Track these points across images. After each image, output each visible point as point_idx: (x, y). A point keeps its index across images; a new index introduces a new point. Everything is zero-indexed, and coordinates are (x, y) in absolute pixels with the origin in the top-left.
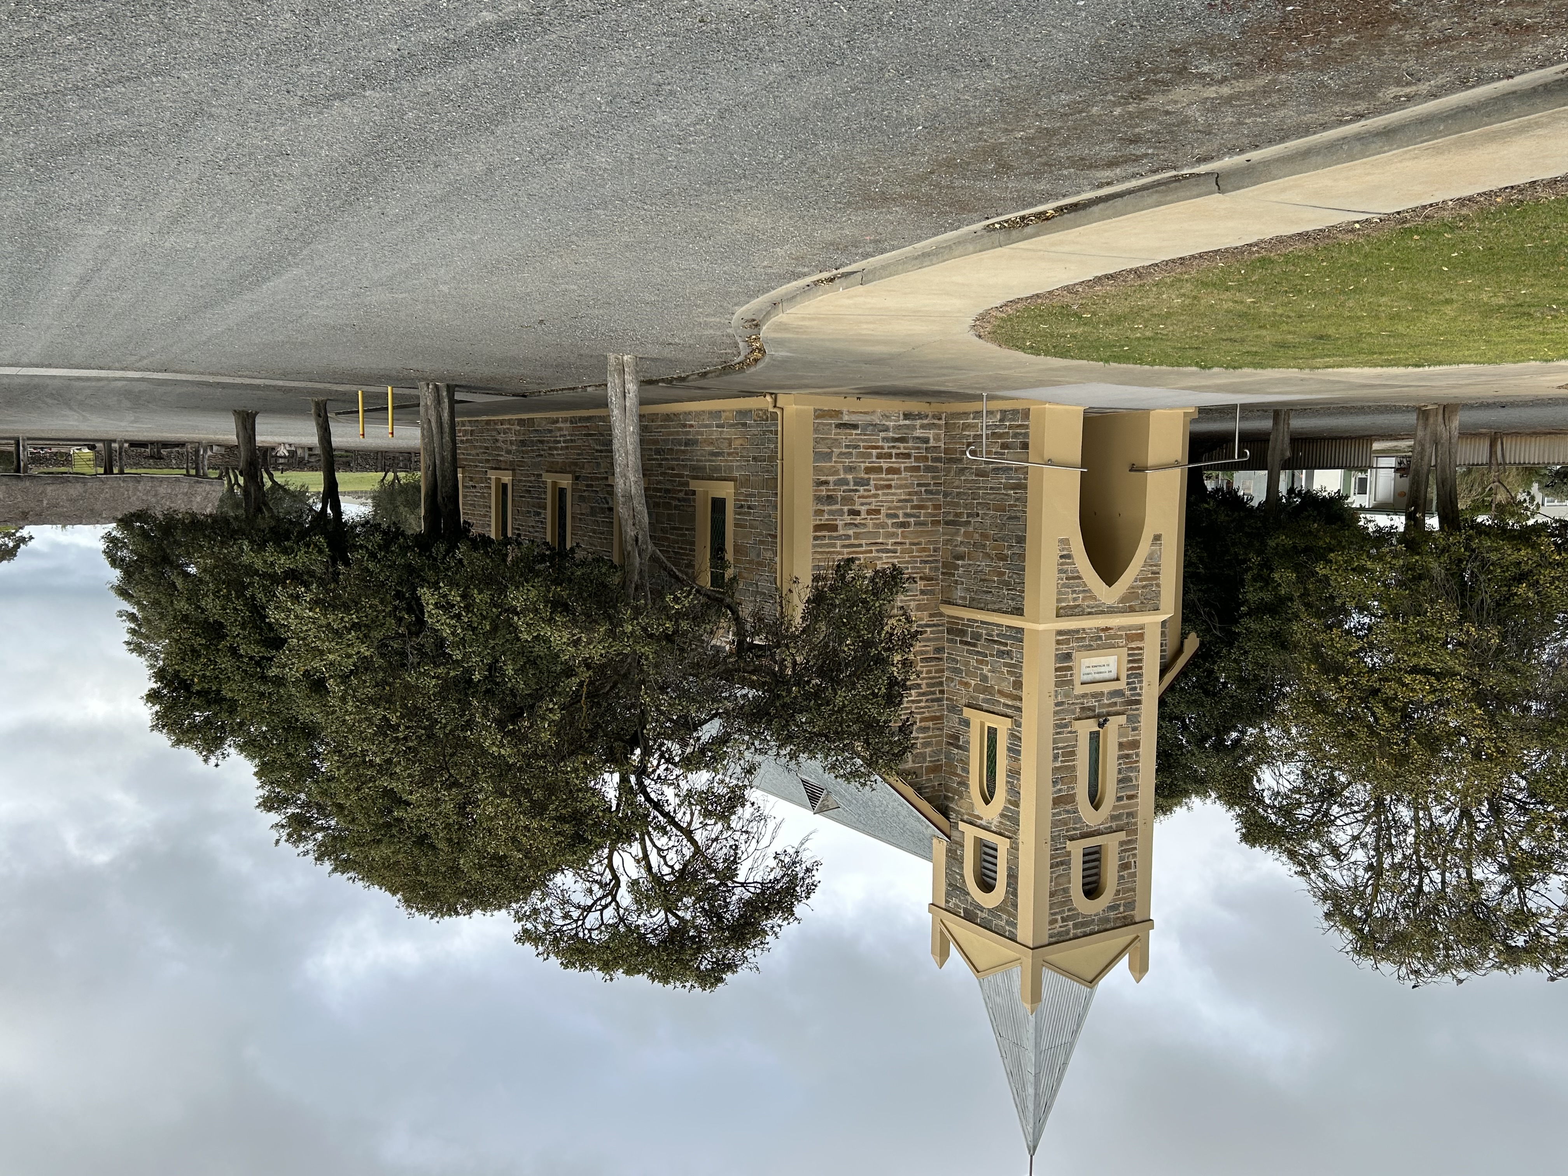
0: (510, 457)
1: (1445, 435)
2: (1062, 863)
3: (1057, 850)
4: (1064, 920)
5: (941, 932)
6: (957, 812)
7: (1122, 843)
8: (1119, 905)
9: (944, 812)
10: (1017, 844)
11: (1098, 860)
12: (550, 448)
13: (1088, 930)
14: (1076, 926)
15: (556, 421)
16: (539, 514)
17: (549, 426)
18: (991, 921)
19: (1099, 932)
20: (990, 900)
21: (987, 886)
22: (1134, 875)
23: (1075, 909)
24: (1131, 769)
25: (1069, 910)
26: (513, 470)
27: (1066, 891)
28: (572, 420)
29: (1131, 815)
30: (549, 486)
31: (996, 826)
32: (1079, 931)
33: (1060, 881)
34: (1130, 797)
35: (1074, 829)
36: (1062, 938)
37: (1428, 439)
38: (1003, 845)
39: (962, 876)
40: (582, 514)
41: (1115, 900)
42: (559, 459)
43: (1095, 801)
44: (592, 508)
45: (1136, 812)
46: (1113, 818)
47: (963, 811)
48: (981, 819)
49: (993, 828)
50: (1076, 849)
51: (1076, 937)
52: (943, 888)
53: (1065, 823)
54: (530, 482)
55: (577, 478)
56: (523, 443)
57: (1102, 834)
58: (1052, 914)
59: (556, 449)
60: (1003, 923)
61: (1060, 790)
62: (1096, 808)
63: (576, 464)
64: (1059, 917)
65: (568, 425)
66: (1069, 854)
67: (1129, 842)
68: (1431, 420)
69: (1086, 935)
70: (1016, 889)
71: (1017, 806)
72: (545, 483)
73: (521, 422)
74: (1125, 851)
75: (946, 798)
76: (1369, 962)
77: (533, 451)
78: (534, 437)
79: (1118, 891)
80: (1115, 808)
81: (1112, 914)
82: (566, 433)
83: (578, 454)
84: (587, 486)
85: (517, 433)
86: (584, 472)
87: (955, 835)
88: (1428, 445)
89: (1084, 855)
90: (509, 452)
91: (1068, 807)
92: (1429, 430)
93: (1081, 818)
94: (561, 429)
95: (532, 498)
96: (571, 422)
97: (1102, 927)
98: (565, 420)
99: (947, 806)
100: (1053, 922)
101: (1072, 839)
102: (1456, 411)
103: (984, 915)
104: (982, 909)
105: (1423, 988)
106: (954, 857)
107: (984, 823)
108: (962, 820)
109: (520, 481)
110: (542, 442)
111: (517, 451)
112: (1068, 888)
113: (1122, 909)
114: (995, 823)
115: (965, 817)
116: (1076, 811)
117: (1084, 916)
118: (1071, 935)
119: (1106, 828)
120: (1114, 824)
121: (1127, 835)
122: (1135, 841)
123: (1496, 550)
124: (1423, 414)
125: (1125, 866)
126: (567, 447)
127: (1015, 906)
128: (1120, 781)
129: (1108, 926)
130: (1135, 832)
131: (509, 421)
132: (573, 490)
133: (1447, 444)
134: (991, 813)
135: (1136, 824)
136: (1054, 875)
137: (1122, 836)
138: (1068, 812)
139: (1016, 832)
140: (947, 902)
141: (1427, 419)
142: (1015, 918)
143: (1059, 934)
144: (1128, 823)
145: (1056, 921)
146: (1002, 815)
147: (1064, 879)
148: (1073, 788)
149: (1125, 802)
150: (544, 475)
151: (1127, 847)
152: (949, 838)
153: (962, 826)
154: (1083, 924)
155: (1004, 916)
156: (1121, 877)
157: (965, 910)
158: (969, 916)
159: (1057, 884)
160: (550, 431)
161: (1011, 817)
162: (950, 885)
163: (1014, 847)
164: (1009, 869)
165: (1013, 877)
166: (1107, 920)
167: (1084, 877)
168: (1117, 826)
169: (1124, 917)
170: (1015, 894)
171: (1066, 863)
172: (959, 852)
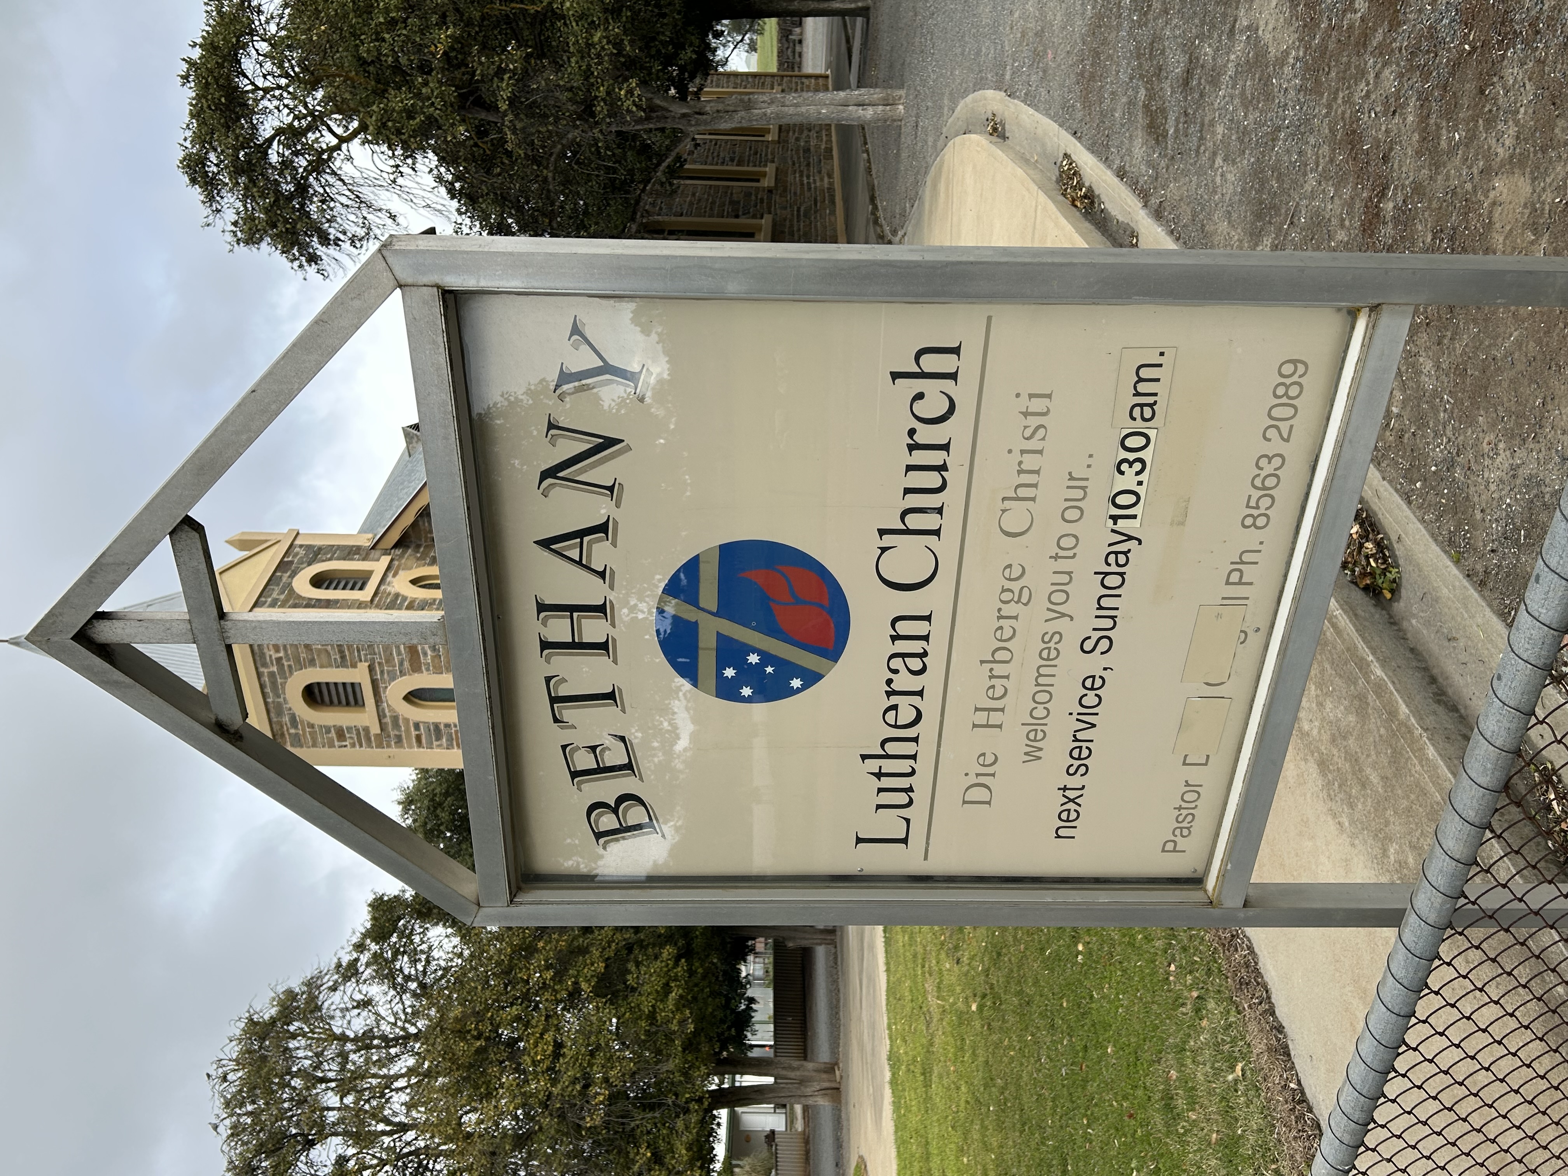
0: (792, 140)
1: (808, 1091)
2: (343, 657)
3: (358, 651)
4: (279, 660)
5: (266, 541)
6: (401, 556)
7: (367, 730)
8: (296, 727)
9: (402, 543)
10: (365, 608)
11: (348, 704)
12: (801, 172)
13: (268, 690)
14: (272, 675)
15: (830, 176)
16: (732, 160)
17: (824, 171)
18: (278, 585)
19: (266, 703)
20: (302, 584)
21: (318, 581)
22: (332, 745)
23: (291, 673)
24: (450, 739)
25: (290, 666)
26: (779, 142)
27: (312, 663)
28: (831, 189)
29: (399, 740)
30: (762, 169)
31: (385, 590)
32: (266, 679)
33: (324, 656)
34: (418, 738)
35: (382, 672)
36: (258, 658)
37: (806, 1073)
38: (365, 595)
39: (330, 559)
40: (732, 194)
41: (302, 722)
42: (790, 178)
43: (415, 697)
44: (739, 202)
45: (402, 747)
46: (395, 719)
47: (403, 561)
48: (394, 576)
49: (382, 588)
50: (359, 675)
51: (259, 675)
52: (318, 543)
53: (389, 660)
54: (766, 155)
55: (770, 191)
56: (807, 150)
57: (377, 706)
58: (285, 647)
59: (801, 176)
60: (275, 595)
61: (425, 654)
62: (406, 698)
63: (785, 190)
64: (281, 654)
65: (826, 186)
66: (354, 666)
67: (369, 739)
68: (824, 1076)
69: (262, 687)
70: (313, 606)
71: (408, 608)
72: (765, 166)
73: (829, 150)
74: (358, 734)
75: (418, 546)
76: (237, 1029)
77: (799, 158)
78: (813, 159)
79: (312, 726)
80: (407, 720)
81: (286, 719)
82: (818, 184)
83: (795, 193)
84: (762, 200)
85: (818, 147)
86: (776, 198)
87: (375, 554)
88: (798, 1073)
89: (353, 684)
90: (797, 139)
91: (406, 664)
92: (814, 1074)
93: (394, 679)
94: (822, 180)
95: (749, 156)
96: (829, 189)
97: (271, 706)
98: (831, 184)
99: (408, 547)
100: (277, 648)
101: (371, 669)
102: (834, 1101)
103: (284, 579)
104: (292, 576)
105: (207, 1085)
106: (351, 552)
107: (390, 578)
108: (392, 560)
109: (767, 147)
110: (808, 165)
111: (799, 146)
112: (314, 665)
113: (292, 731)
114: (389, 589)
115: (396, 563)
116: (402, 673)
117: (283, 685)
118: (261, 670)
119: (383, 710)
120: (388, 720)
121: (376, 735)
122: (369, 745)
123: (687, 1128)
124: (830, 1069)
125: (341, 734)
126: (802, 184)
127: (295, 606)
128: (437, 726)
129: (272, 715)
130: (380, 746)
131: (829, 141)
132: (757, 188)
133: (799, 1093)
134: (400, 584)
135: (389, 746)
136: (329, 648)
137: (375, 729)
138: (401, 664)
139: (378, 607)
140: (301, 546)
141: (825, 1072)
142: (281, 606)
143: (263, 655)
144: (389, 736)
145: (277, 650)
146: (397, 595)
147: (325, 660)
148: (428, 670)
149: (414, 733)
150: (774, 165)
151: (363, 737)
152: (373, 548)
153: (385, 560)
154: (274, 684)
155: (282, 597)
156: (328, 731)
157: (292, 562)
158: (283, 566)
159: (319, 651)
160: (820, 172)
161: (395, 602)
162: (320, 549)
163: (361, 605)
164: (336, 602)
165: (328, 604)
166: (280, 713)
167: (327, 684)
168: (386, 724)
169: (283, 735)
170: (308, 606)
171: (343, 662)
172: (357, 557)
